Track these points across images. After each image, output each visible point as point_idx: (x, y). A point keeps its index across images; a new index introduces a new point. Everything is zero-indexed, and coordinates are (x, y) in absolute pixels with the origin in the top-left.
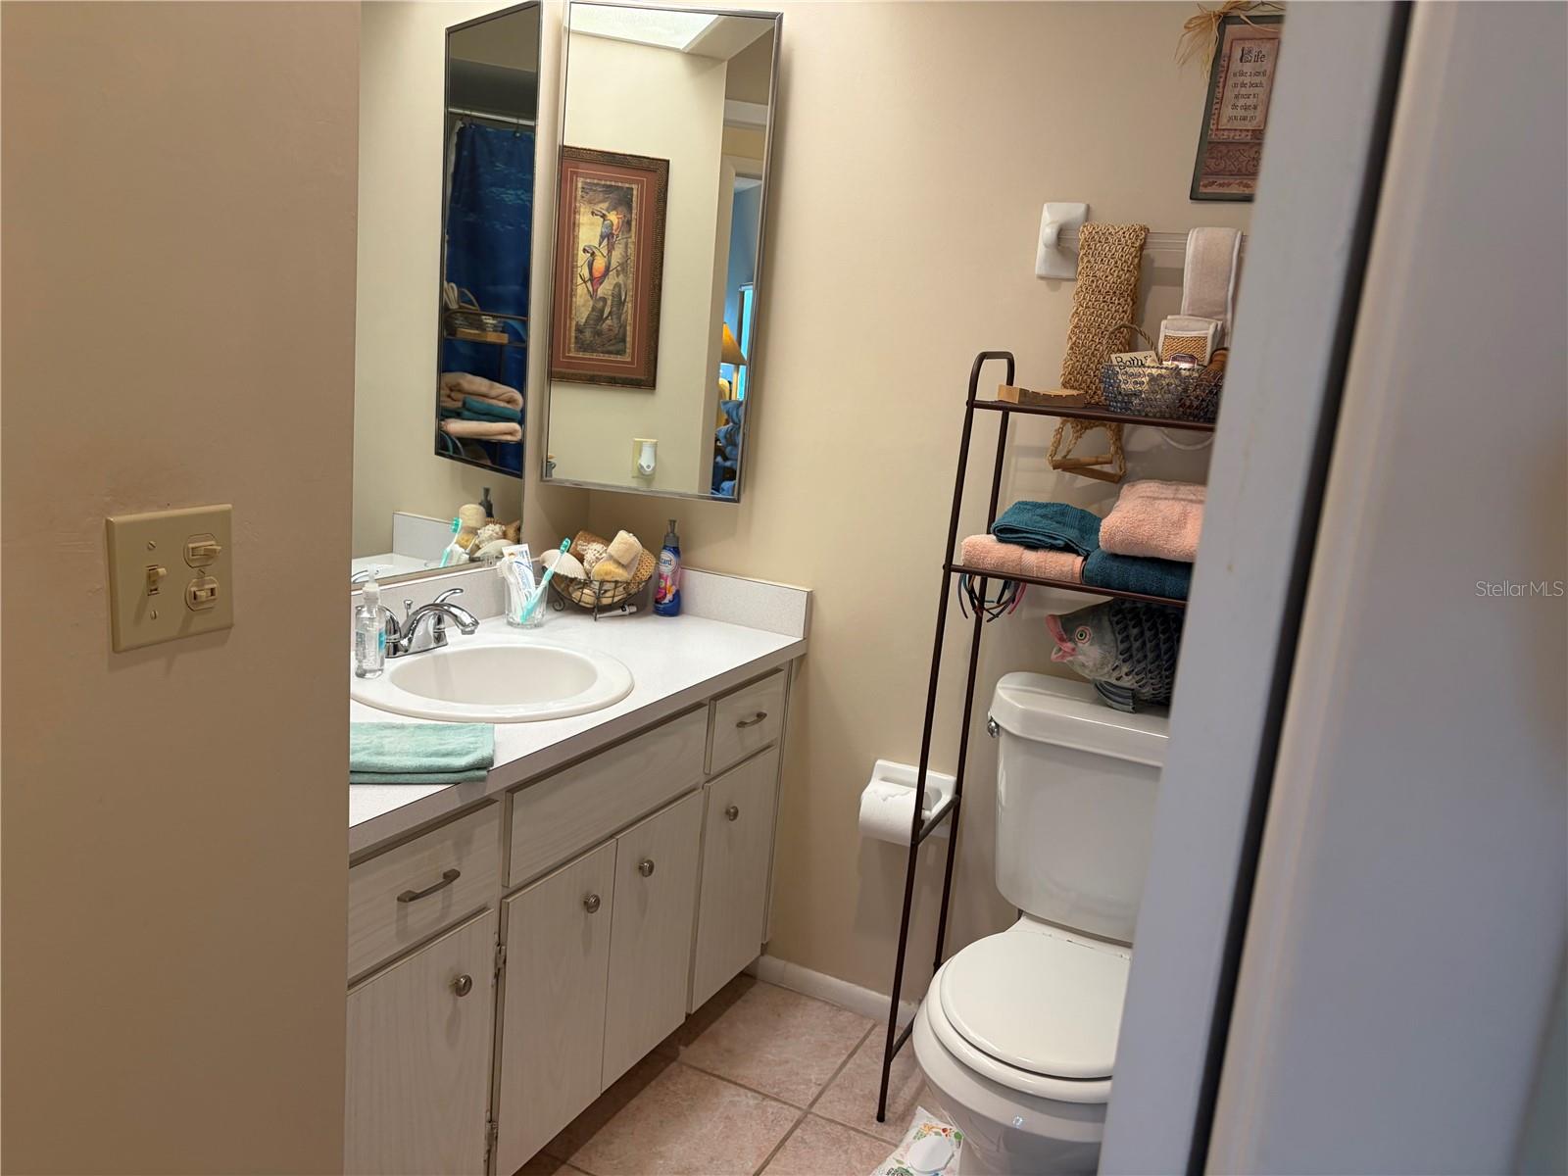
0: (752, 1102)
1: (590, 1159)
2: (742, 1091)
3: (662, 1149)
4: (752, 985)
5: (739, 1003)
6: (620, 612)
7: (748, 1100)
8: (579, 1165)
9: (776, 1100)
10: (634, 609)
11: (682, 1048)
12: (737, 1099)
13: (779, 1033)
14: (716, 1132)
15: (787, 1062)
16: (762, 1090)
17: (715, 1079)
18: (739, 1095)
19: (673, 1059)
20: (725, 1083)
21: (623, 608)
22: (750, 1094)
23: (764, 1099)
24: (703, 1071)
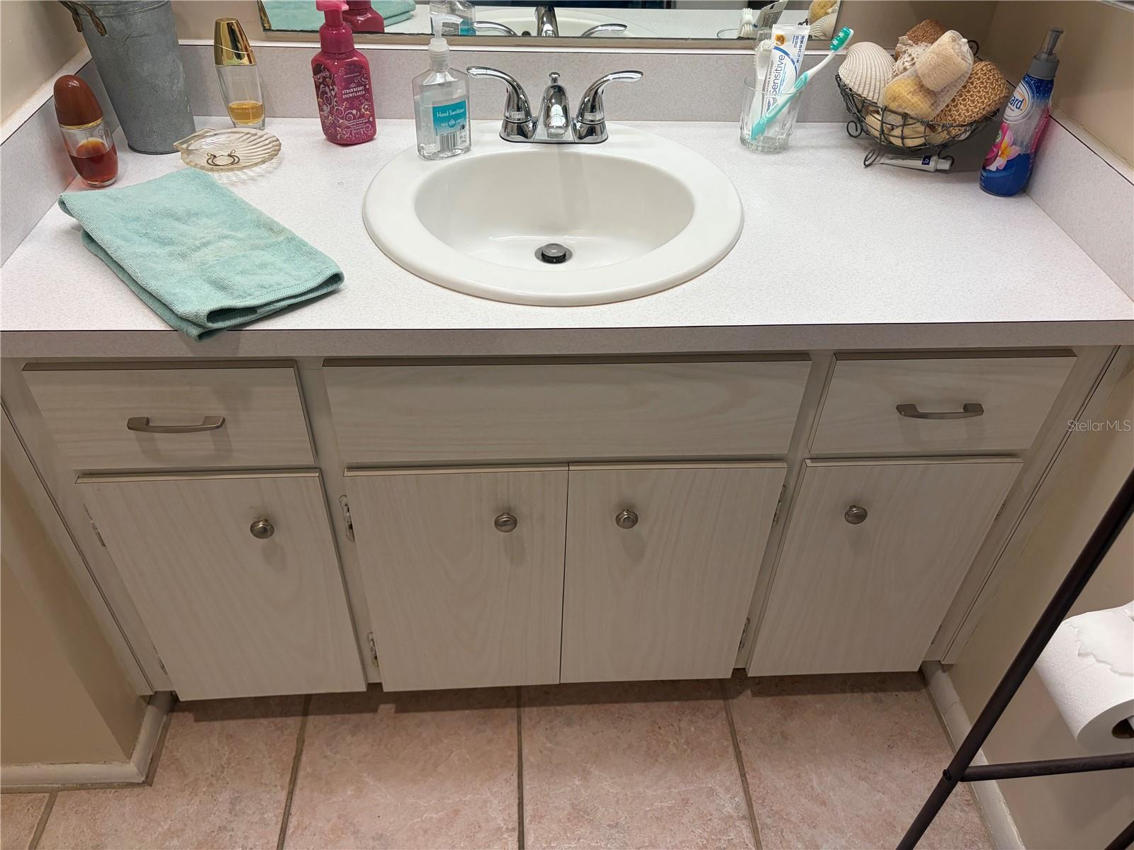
0: (729, 809)
1: (539, 722)
2: (738, 788)
6: (918, 163)
7: (729, 802)
8: (525, 720)
9: (755, 831)
10: (945, 165)
12: (720, 791)
16: (755, 806)
17: (731, 749)
18: (728, 790)
20: (735, 765)
21: (926, 160)
22: (740, 798)
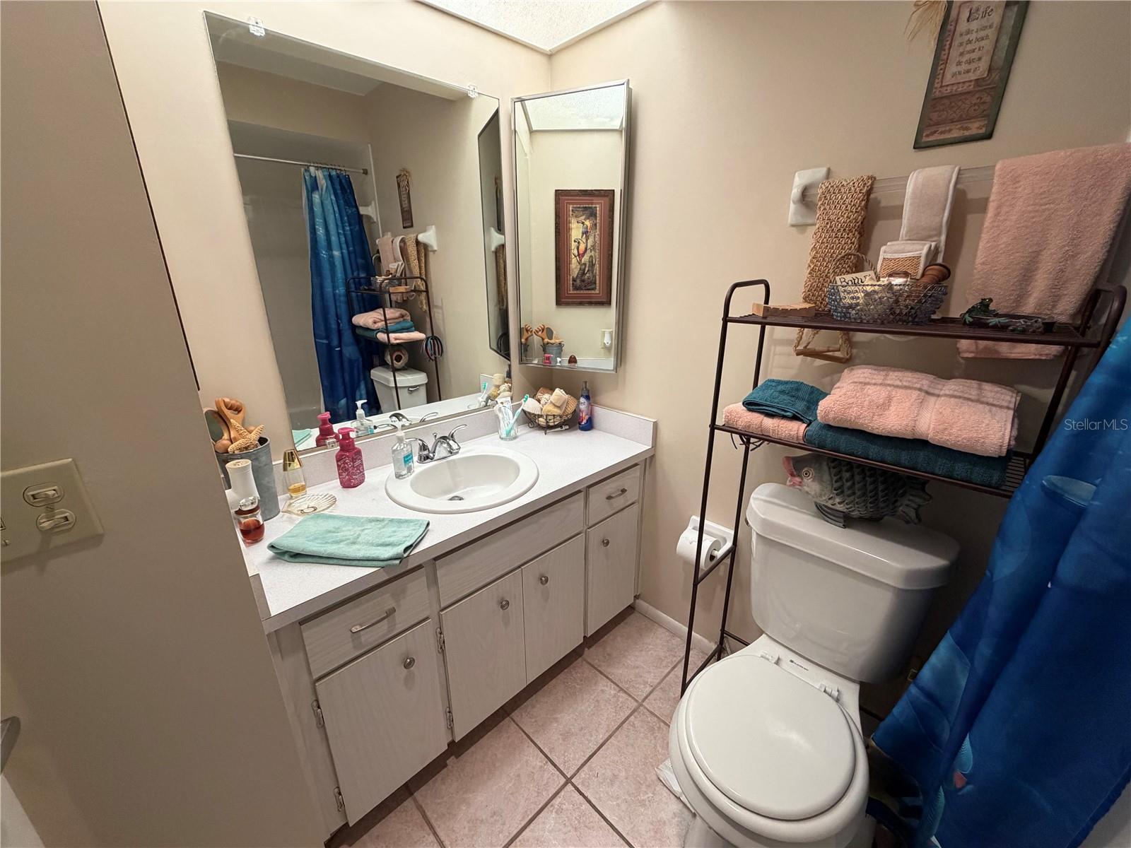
0: (613, 692)
1: (522, 715)
2: (610, 683)
3: (559, 716)
4: (633, 613)
5: (622, 624)
6: (559, 429)
7: (611, 690)
8: (515, 718)
9: (626, 692)
10: (568, 427)
11: (586, 649)
12: (605, 688)
13: (638, 647)
14: (589, 710)
15: (637, 667)
16: (620, 685)
17: (597, 672)
18: (607, 686)
19: (581, 656)
20: (603, 677)
21: (561, 427)
22: (613, 686)
23: (619, 692)
24: (593, 666)
